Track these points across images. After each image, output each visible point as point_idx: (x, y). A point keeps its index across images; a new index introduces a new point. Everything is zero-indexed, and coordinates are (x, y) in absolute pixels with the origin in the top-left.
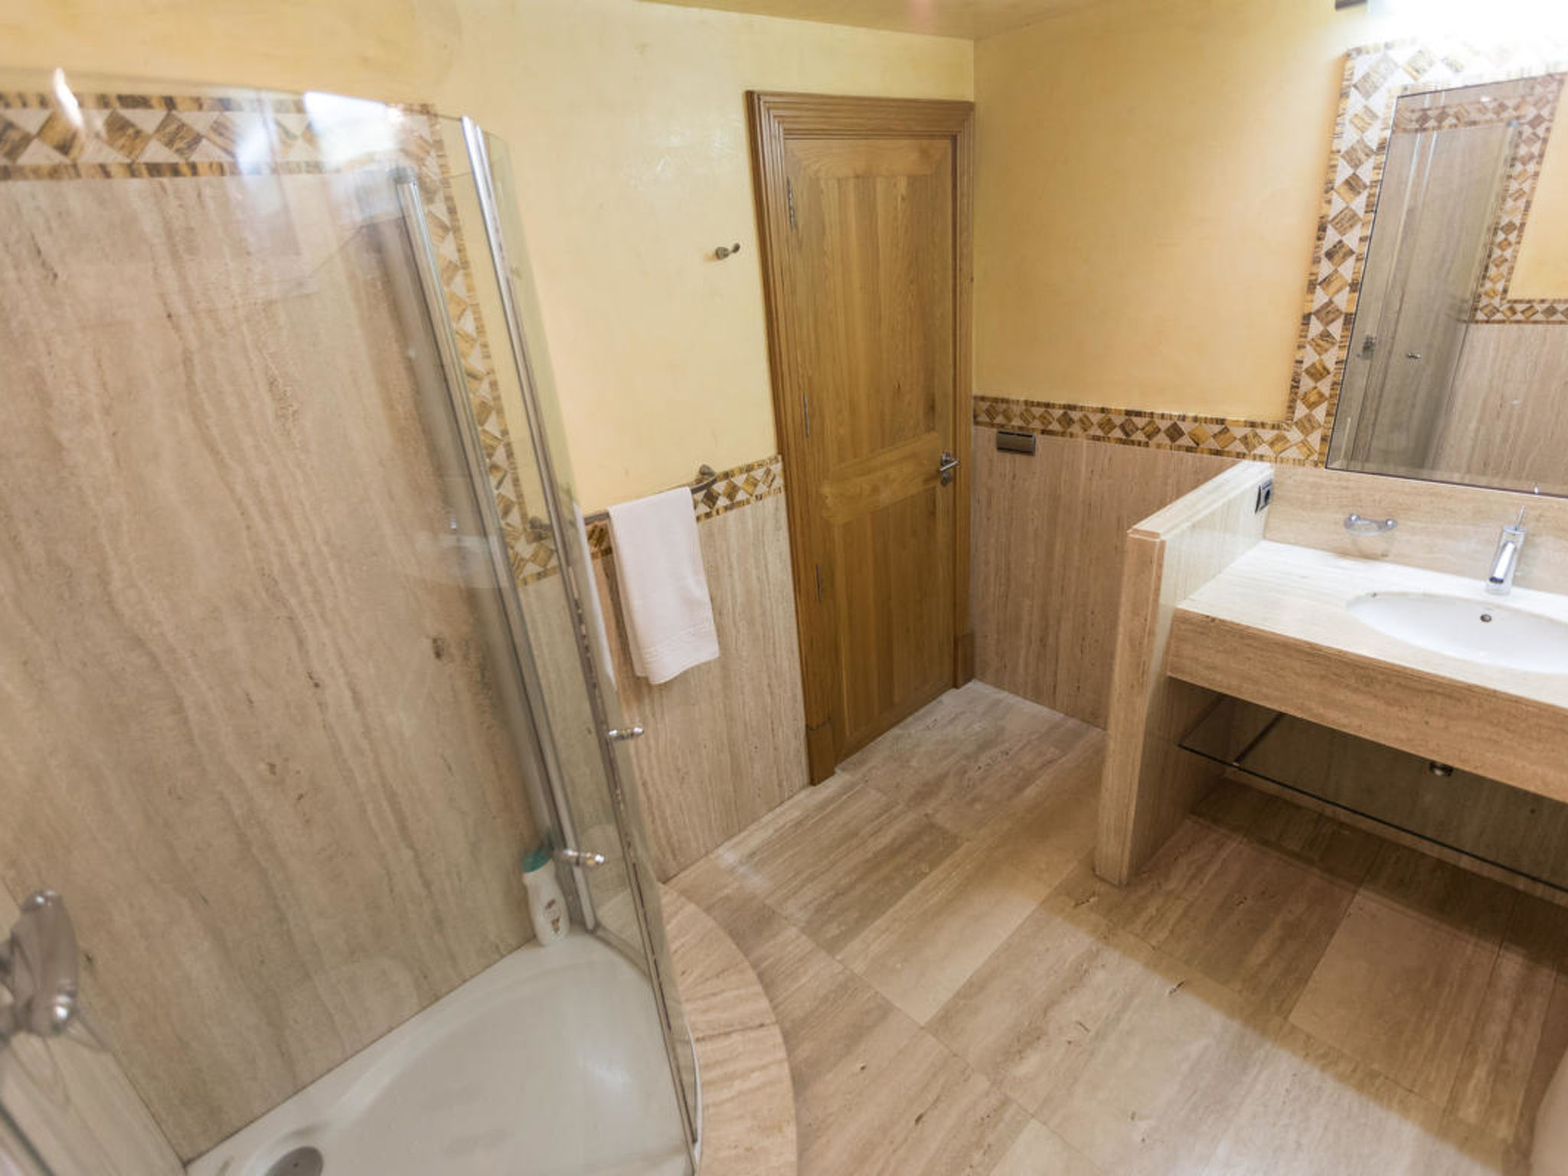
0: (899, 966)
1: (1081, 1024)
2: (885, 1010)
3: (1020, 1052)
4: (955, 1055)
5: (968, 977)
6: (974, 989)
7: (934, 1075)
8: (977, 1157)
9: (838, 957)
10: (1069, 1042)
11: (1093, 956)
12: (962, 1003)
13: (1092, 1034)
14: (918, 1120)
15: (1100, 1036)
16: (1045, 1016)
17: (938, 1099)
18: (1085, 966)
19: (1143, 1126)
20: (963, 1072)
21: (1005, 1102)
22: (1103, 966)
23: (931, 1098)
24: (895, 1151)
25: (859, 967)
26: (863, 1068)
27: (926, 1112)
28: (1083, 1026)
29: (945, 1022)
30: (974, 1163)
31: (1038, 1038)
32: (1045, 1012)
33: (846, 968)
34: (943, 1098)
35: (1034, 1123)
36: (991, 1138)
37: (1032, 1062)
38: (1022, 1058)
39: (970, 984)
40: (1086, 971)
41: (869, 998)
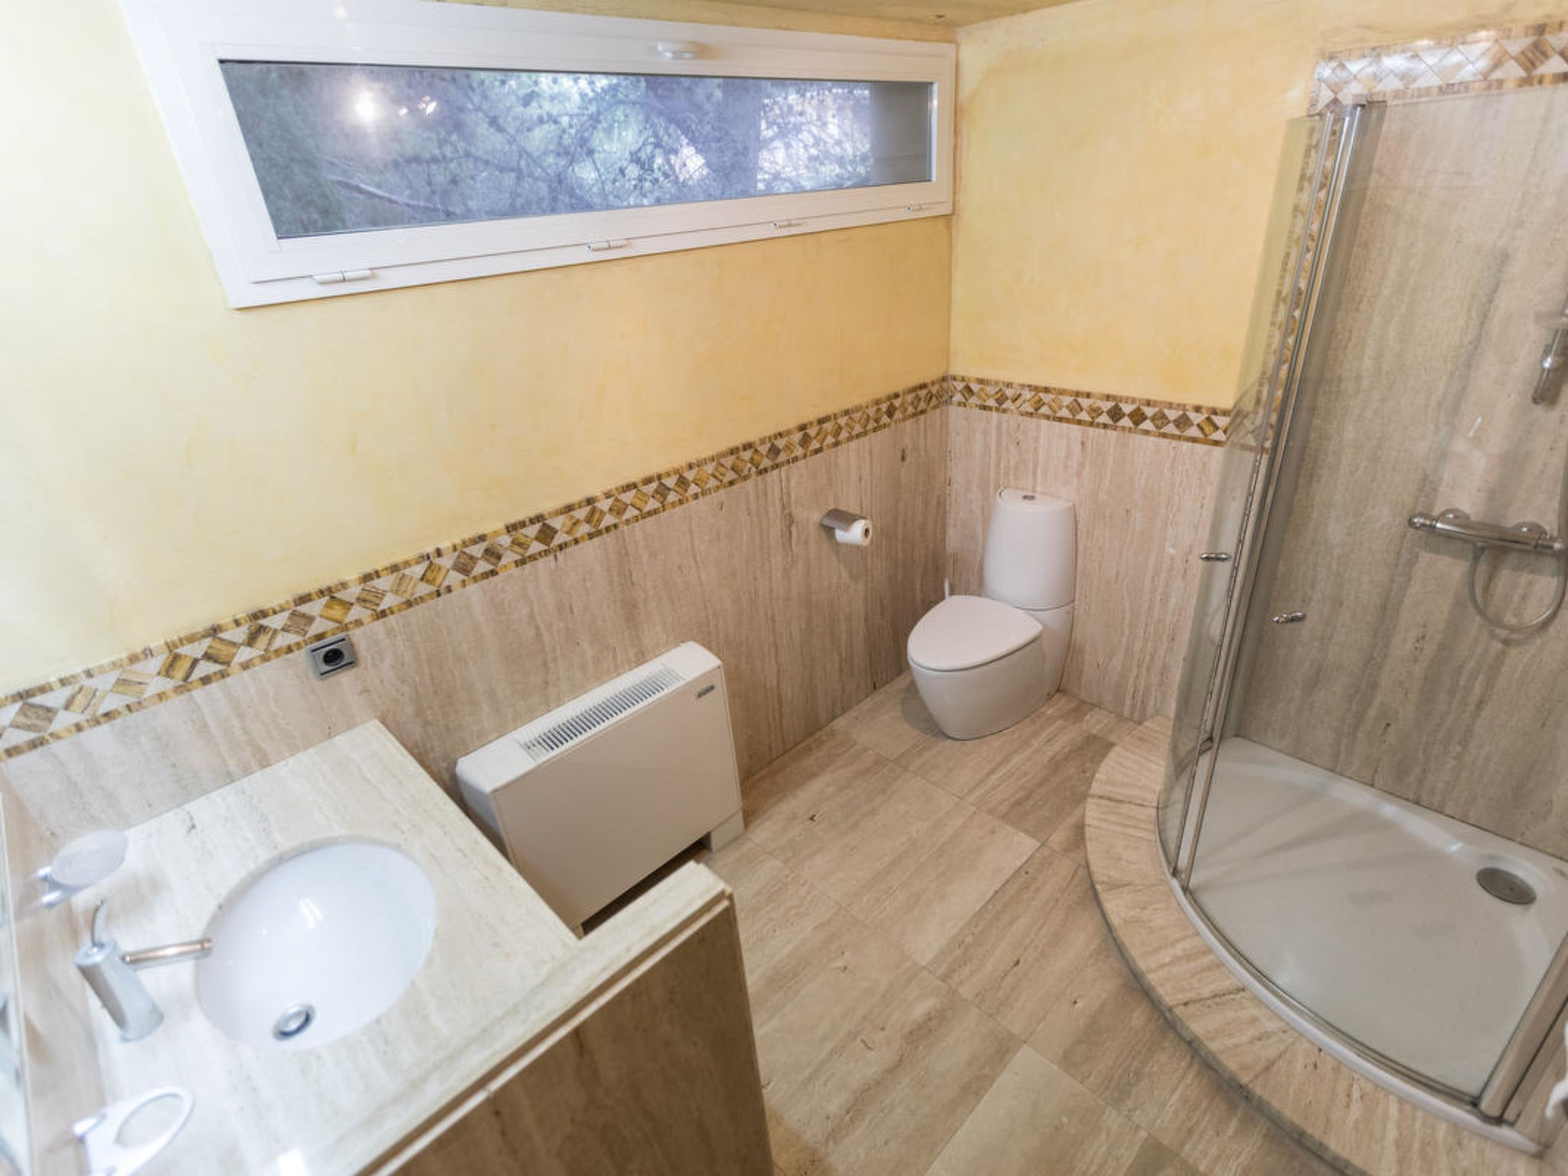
0: (1065, 1120)
1: (869, 1048)
2: (1068, 1061)
3: (930, 1019)
4: (990, 1016)
5: (982, 1102)
6: (974, 1087)
7: (1008, 997)
8: (969, 940)
9: (1143, 1134)
10: (883, 1029)
11: (834, 1135)
12: (986, 1072)
13: (859, 1039)
14: (1018, 962)
15: (853, 1036)
16: (901, 1056)
17: (1003, 978)
18: (848, 1117)
19: (840, 963)
20: (983, 1000)
21: (945, 978)
22: (828, 1118)
23: (1009, 980)
24: (1033, 941)
25: (1112, 1119)
26: (1075, 1002)
27: (1012, 968)
28: (866, 1045)
29: (1002, 1050)
30: (971, 936)
31: (911, 1033)
32: (901, 1061)
33: (1129, 1118)
34: (999, 980)
35: (924, 963)
36: (959, 952)
37: (919, 1011)
38: (930, 1013)
39: (978, 1094)
40: (848, 1112)
41: (1090, 1075)
